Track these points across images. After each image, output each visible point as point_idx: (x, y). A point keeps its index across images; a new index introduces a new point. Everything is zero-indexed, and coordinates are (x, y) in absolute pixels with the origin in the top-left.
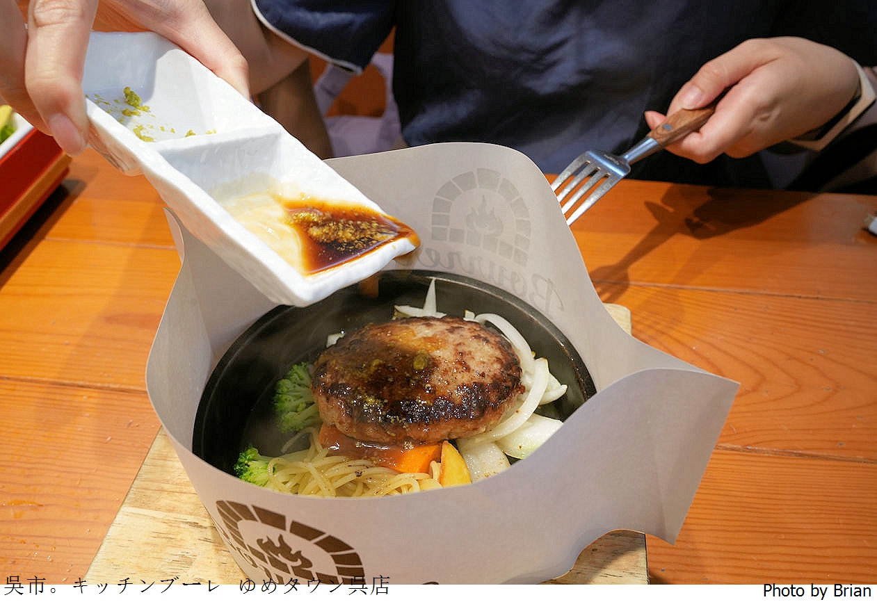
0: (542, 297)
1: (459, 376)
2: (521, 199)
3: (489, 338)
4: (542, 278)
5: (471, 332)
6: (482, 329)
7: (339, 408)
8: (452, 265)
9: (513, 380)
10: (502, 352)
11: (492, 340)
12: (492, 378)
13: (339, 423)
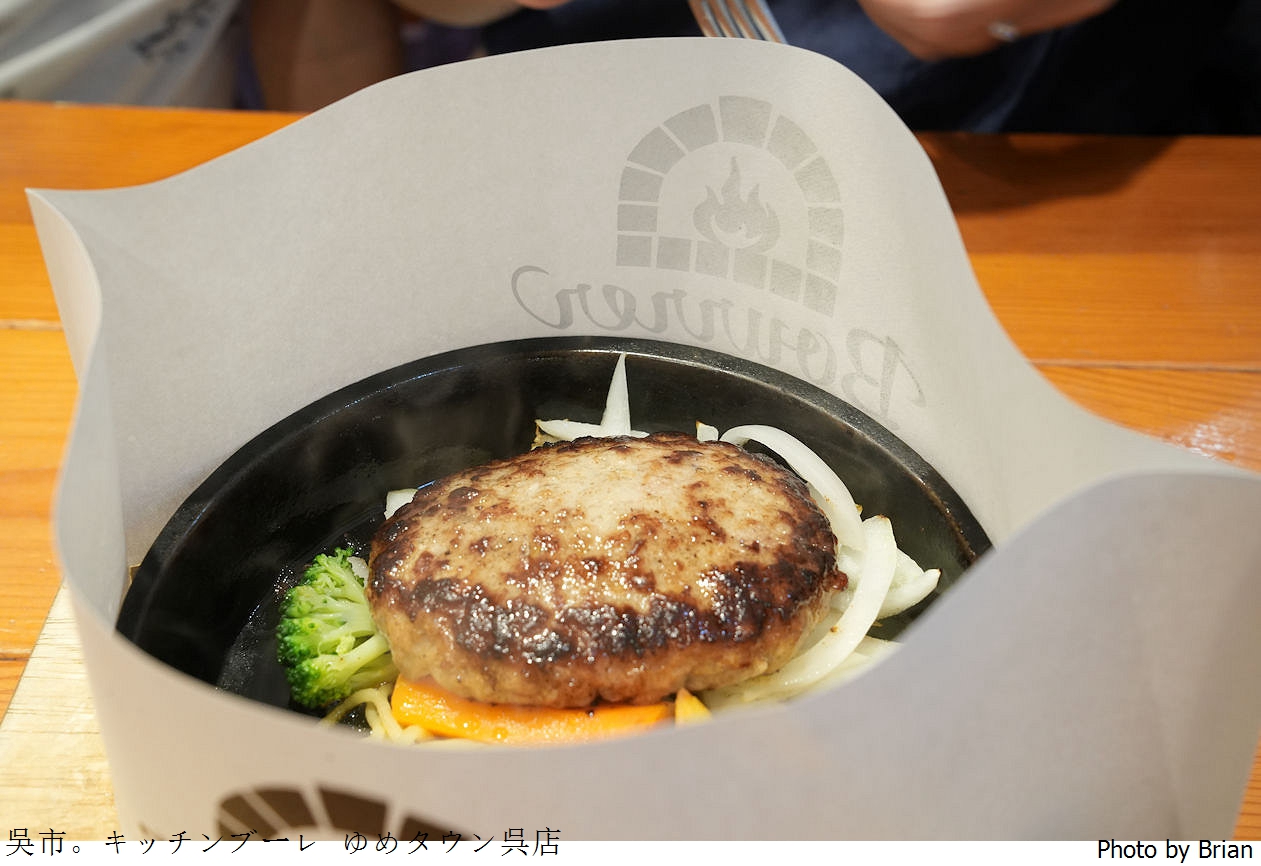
0: (871, 381)
1: (702, 551)
2: (821, 160)
3: (760, 472)
4: (872, 337)
5: (719, 461)
6: (741, 455)
7: (439, 635)
8: (662, 324)
9: (821, 559)
10: (791, 501)
11: (767, 475)
12: (775, 554)
13: (441, 667)
